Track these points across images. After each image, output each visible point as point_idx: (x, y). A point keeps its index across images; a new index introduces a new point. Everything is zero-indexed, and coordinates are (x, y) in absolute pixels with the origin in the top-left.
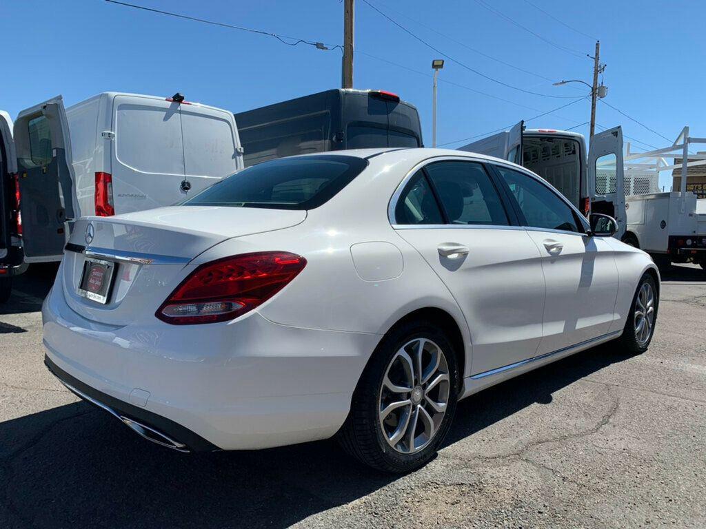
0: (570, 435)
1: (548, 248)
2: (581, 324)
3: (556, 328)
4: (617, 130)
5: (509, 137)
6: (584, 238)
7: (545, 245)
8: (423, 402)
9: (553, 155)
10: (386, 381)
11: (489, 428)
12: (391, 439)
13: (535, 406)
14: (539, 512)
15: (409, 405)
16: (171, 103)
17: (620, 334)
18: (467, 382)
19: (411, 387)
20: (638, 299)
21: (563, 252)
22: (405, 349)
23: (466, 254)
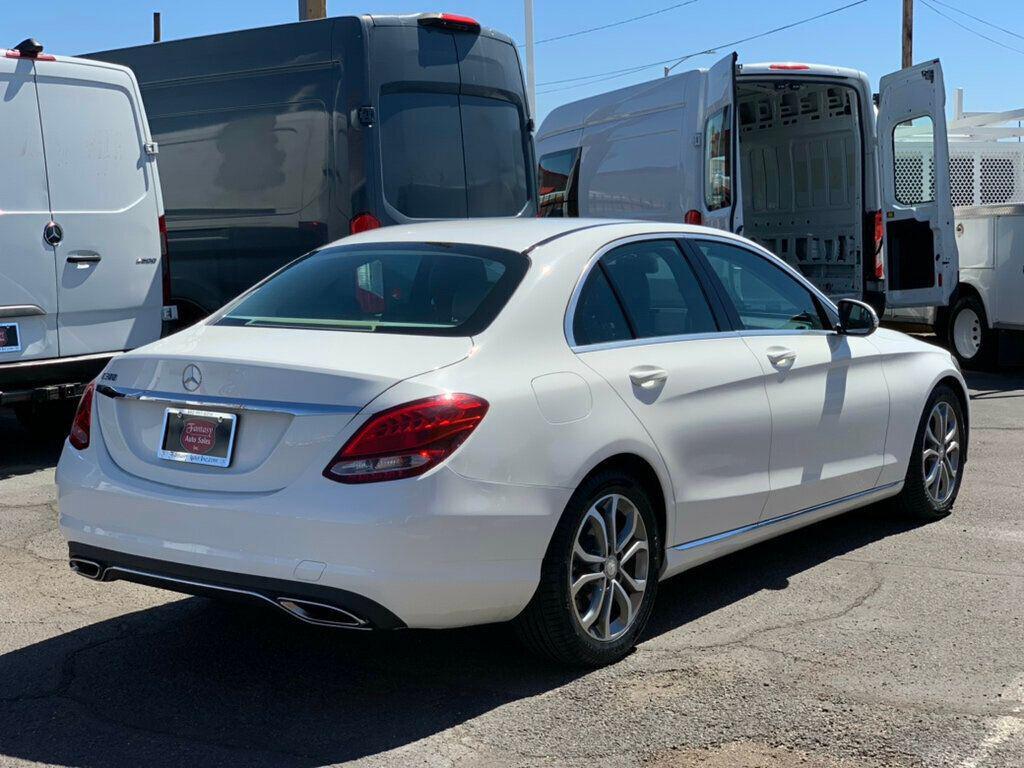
0: (809, 620)
1: (774, 361)
2: (829, 472)
3: (791, 478)
4: (932, 67)
5: (707, 82)
6: (831, 338)
7: (770, 358)
8: (618, 577)
9: (803, 113)
10: (577, 548)
11: (701, 620)
12: (585, 619)
13: (764, 593)
14: (766, 685)
15: (603, 579)
16: (16, 61)
17: (898, 488)
18: (669, 554)
19: (604, 556)
20: (928, 429)
21: (796, 365)
22: (597, 507)
23: (664, 380)
